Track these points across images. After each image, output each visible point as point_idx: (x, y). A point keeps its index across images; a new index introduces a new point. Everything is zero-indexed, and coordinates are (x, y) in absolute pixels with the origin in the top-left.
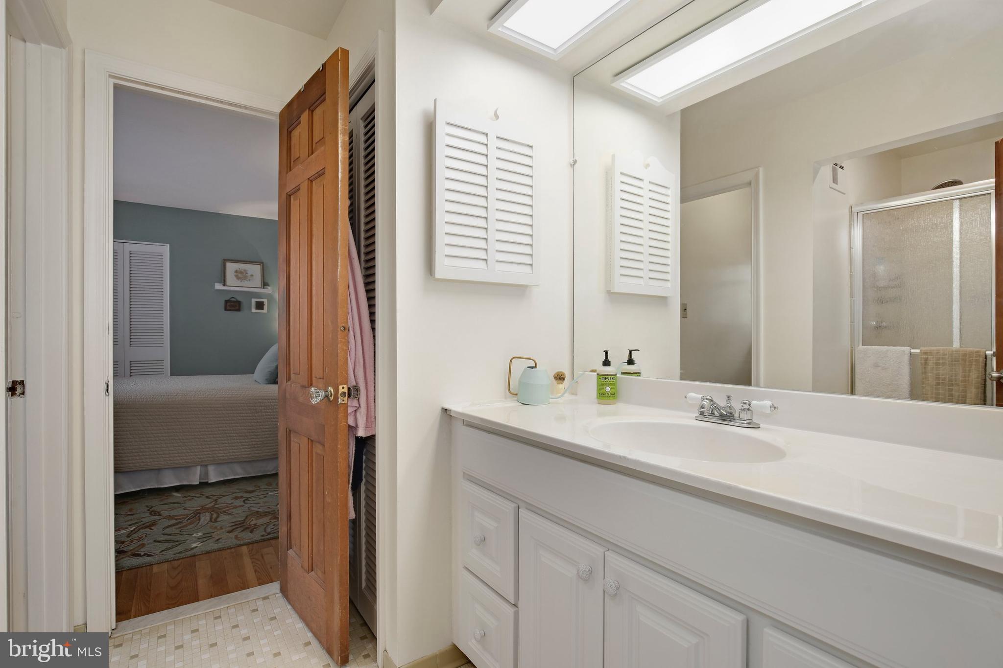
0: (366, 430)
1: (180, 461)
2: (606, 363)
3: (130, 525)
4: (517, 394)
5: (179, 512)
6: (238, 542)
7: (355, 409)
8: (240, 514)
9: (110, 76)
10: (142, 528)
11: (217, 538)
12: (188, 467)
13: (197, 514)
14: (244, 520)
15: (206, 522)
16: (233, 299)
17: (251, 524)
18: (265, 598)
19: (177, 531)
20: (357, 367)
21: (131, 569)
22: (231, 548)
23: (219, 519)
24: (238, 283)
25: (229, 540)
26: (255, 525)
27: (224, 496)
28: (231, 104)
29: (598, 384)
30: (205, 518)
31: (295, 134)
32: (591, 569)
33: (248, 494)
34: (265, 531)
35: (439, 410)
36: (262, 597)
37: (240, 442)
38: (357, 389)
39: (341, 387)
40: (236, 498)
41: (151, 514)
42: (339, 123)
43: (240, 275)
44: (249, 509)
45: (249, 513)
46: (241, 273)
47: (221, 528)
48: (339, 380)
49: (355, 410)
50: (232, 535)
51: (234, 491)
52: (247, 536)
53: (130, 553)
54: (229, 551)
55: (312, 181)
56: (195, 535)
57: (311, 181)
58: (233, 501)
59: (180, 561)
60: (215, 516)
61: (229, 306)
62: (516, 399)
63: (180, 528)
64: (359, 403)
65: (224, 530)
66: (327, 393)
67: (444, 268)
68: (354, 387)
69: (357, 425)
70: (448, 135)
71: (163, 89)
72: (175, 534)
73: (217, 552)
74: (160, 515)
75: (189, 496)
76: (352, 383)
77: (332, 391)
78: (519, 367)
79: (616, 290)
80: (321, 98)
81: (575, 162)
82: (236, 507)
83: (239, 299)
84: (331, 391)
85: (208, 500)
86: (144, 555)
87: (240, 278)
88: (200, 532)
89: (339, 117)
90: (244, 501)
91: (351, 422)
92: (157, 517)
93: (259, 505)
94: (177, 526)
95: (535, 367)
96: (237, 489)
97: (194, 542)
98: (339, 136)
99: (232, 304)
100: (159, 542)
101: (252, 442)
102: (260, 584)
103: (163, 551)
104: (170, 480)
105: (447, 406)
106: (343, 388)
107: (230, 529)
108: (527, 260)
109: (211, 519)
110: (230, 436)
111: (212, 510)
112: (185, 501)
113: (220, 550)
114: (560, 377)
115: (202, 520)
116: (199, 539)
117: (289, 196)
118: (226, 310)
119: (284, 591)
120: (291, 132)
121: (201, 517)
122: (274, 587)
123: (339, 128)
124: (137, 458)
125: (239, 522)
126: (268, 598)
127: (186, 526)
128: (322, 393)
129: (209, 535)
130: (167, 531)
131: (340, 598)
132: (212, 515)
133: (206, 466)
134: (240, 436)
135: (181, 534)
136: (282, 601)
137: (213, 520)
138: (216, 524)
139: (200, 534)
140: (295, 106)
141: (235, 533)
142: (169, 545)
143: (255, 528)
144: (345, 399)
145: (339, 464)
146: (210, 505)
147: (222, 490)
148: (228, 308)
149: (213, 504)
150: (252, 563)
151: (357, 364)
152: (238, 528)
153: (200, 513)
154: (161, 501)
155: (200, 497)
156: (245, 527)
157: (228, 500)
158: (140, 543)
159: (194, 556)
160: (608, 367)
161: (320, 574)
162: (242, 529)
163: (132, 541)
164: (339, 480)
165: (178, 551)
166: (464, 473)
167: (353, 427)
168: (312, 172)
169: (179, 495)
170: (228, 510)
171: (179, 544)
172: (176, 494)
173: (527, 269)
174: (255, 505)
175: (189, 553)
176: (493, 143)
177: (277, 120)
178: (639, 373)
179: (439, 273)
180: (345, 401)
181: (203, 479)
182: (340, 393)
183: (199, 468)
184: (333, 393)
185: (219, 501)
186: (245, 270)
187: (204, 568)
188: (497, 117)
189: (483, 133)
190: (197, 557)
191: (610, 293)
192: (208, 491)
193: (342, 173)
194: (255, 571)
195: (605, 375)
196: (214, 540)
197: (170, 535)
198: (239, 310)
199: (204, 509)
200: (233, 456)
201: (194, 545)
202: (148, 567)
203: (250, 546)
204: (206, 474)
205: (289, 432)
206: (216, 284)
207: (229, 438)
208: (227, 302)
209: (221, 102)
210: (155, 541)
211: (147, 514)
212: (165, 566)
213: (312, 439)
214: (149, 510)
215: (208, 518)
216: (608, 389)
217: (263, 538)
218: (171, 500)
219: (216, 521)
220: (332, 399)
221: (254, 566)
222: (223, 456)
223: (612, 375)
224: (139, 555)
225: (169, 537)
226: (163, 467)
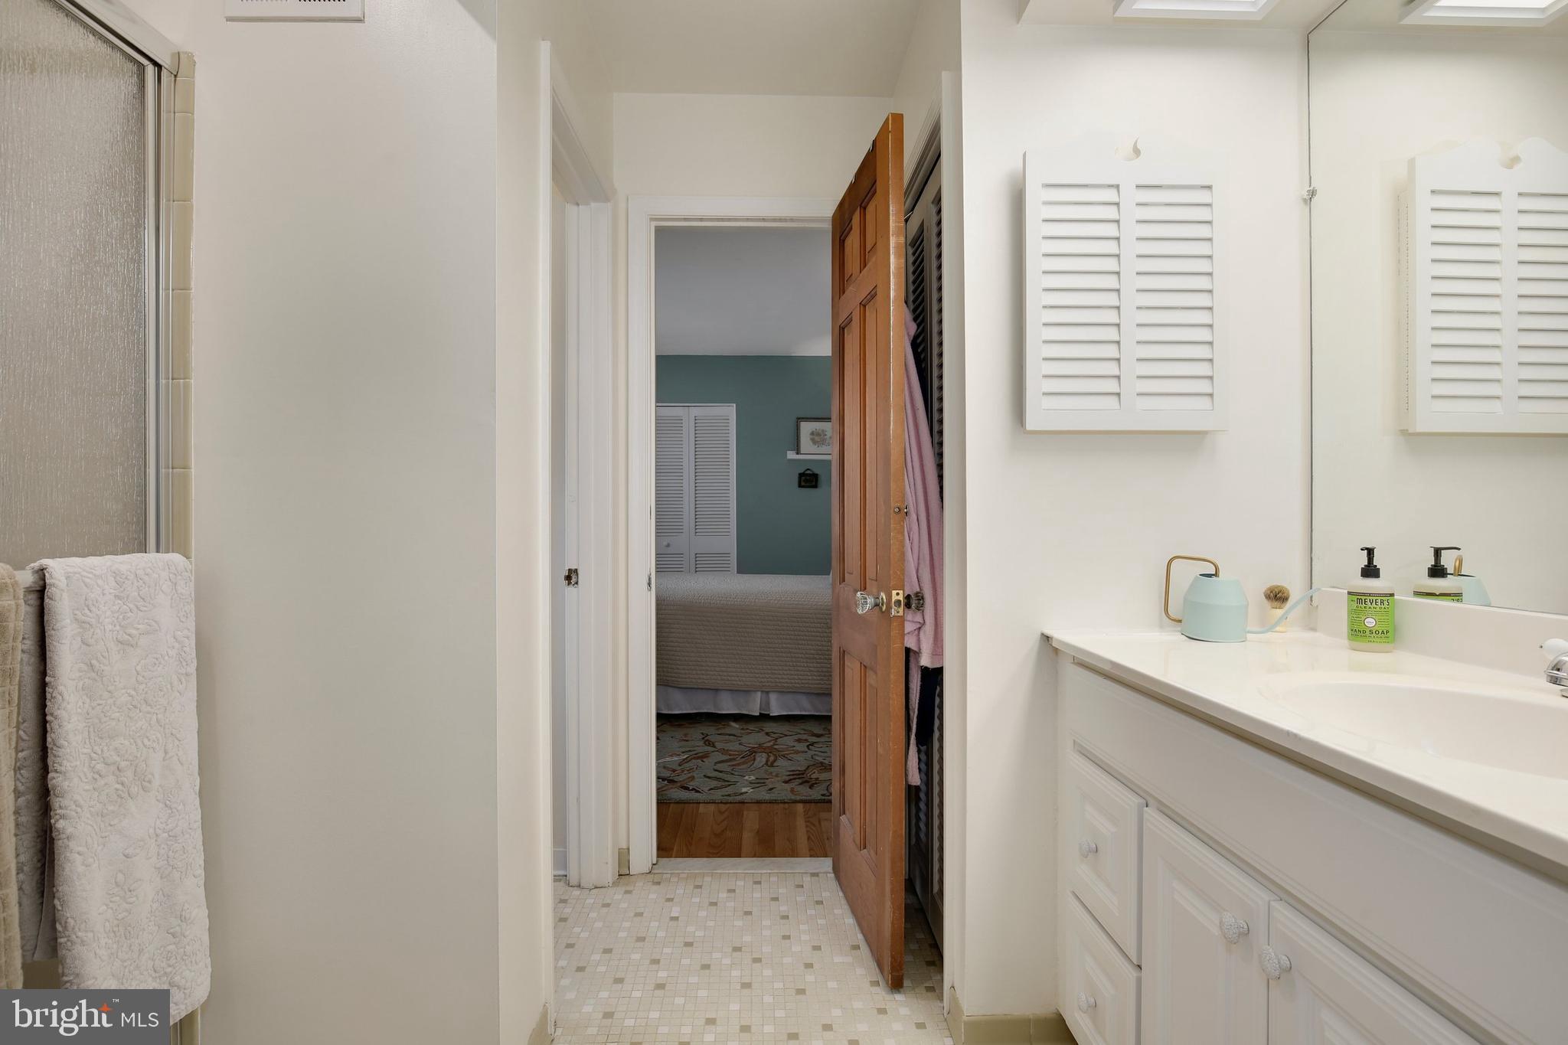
0: (932, 658)
1: (739, 683)
2: (1370, 571)
3: (683, 753)
4: (1180, 621)
5: (734, 746)
6: (793, 797)
7: (919, 626)
8: (801, 762)
9: (652, 219)
10: (694, 758)
11: (771, 786)
12: (747, 692)
13: (753, 752)
14: (805, 770)
15: (762, 764)
16: (808, 472)
17: (812, 777)
18: (814, 875)
19: (729, 769)
20: (922, 566)
21: (678, 803)
22: (785, 803)
23: (775, 764)
24: (814, 449)
25: (783, 791)
26: (817, 779)
27: (786, 736)
28: (774, 220)
29: (1351, 612)
30: (761, 759)
31: (848, 242)
32: (1246, 927)
33: (814, 738)
34: (827, 790)
35: (1038, 636)
36: (811, 872)
37: (807, 666)
38: (920, 597)
39: (894, 592)
40: (799, 741)
41: (705, 743)
42: (891, 221)
43: (817, 439)
44: (812, 758)
45: (812, 763)
46: (818, 434)
47: (777, 776)
48: (892, 584)
49: (920, 628)
50: (788, 786)
51: (799, 731)
52: (804, 792)
53: (679, 784)
54: (782, 805)
55: (865, 306)
56: (747, 778)
57: (863, 305)
58: (796, 744)
59: (728, 805)
60: (772, 758)
61: (804, 481)
62: (1179, 629)
63: (733, 765)
64: (923, 618)
65: (779, 778)
66: (877, 600)
67: (1040, 413)
68: (917, 594)
69: (920, 649)
70: (1045, 203)
71: (701, 220)
72: (726, 772)
73: (769, 804)
74: (714, 746)
75: (747, 729)
76: (912, 588)
77: (884, 597)
78: (1185, 575)
79: (1420, 429)
80: (871, 191)
81: (1313, 193)
82: (797, 752)
83: (816, 471)
84: (882, 599)
85: (767, 737)
86: (692, 790)
87: (818, 442)
88: (754, 775)
89: (891, 212)
90: (808, 746)
91: (910, 643)
92: (710, 749)
93: (826, 754)
94: (729, 764)
95: (1216, 575)
96: (805, 730)
97: (744, 787)
98: (891, 238)
99: (808, 478)
100: (709, 777)
101: (822, 667)
102: (811, 856)
103: (711, 789)
104: (728, 706)
105: (1048, 632)
106: (898, 594)
107: (787, 778)
108: (1204, 386)
109: (767, 761)
110: (795, 657)
111: (770, 751)
112: (743, 734)
113: (771, 802)
114: (1277, 596)
115: (756, 762)
116: (751, 783)
117: (842, 330)
118: (800, 486)
119: (836, 870)
120: (844, 241)
121: (756, 757)
122: (826, 864)
123: (891, 228)
124: (694, 672)
125: (797, 772)
126: (818, 876)
127: (739, 765)
128: (870, 601)
129: (762, 781)
130: (719, 767)
131: (892, 891)
132: (769, 756)
133: (768, 692)
134: (807, 658)
135: (732, 774)
136: (833, 884)
137: (769, 763)
138: (772, 769)
139: (753, 778)
140: (846, 205)
141: (792, 785)
142: (720, 784)
143: (816, 783)
144: (901, 610)
145: (891, 702)
146: (769, 744)
147: (783, 728)
148: (803, 484)
149: (771, 743)
150: (807, 826)
151: (921, 562)
152: (795, 779)
153: (755, 752)
154: (718, 729)
155: (759, 732)
156: (804, 779)
157: (789, 741)
158: (689, 775)
159: (743, 803)
160: (1377, 579)
161: (873, 853)
162: (800, 781)
163: (683, 771)
164: (892, 724)
165: (727, 794)
166: (1074, 741)
167: (916, 651)
168: (863, 295)
169: (737, 726)
170: (787, 754)
171: (729, 785)
172: (733, 724)
173: (1204, 403)
174: (820, 754)
175: (739, 798)
176: (1130, 196)
177: (828, 226)
178: (1459, 595)
179: (1031, 424)
180: (901, 614)
181: (764, 710)
182: (893, 600)
183: (759, 694)
184: (885, 600)
185: (779, 741)
186: (823, 431)
187: (751, 819)
188: (1137, 152)
189: (1110, 186)
190: (746, 805)
191: (1404, 433)
192: (770, 727)
193: (895, 290)
194: (809, 838)
195: (1364, 594)
196: (767, 788)
197: (721, 772)
198: (815, 486)
199: (761, 748)
200: (798, 683)
201: (744, 790)
202: (695, 805)
203: (808, 805)
204: (768, 703)
205: (843, 654)
206: (788, 452)
207: (794, 659)
208: (801, 475)
209: (764, 220)
210: (705, 776)
211: (701, 743)
212: (712, 807)
213: (865, 664)
214: (703, 738)
215: (764, 760)
216: (1370, 622)
217: (823, 798)
218: (727, 731)
219: (772, 765)
220: (884, 608)
221: (807, 831)
222: (787, 683)
223: (1386, 595)
224: (687, 788)
225: (720, 775)
226: (721, 688)
